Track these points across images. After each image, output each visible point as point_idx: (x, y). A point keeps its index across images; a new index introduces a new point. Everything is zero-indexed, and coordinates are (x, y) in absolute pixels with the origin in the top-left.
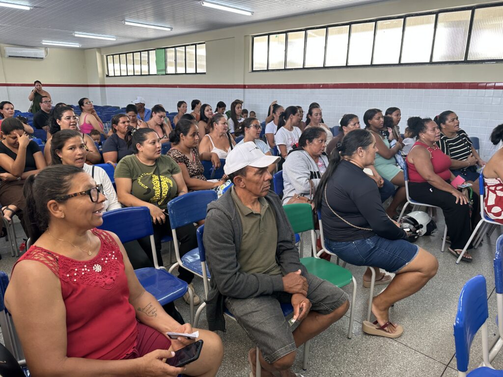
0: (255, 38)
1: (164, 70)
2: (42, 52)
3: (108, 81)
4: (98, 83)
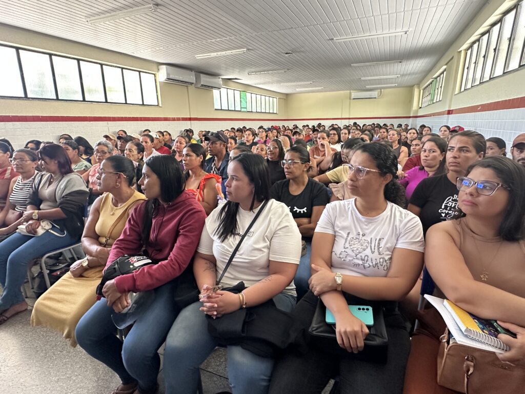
1: (433, 99)
2: (375, 94)
3: (419, 113)
4: (412, 115)
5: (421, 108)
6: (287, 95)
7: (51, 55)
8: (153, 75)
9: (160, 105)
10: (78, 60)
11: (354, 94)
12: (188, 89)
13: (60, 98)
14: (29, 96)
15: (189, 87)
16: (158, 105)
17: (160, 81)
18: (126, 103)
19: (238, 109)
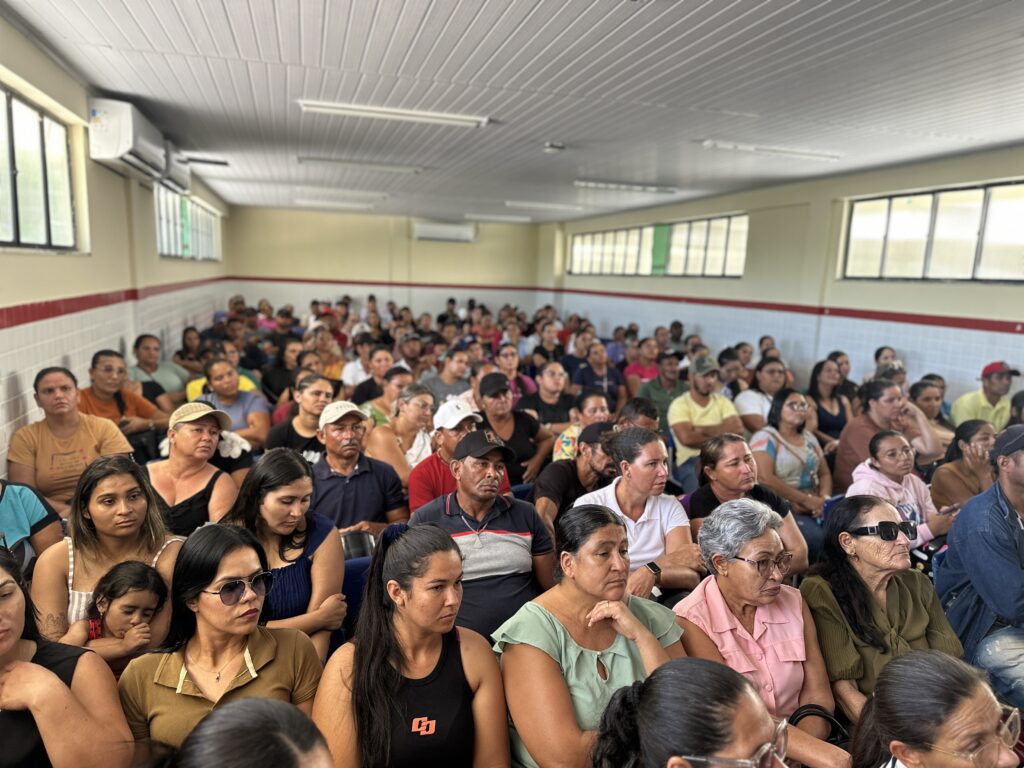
0: (858, 206)
1: (664, 266)
2: (468, 232)
3: (569, 283)
4: (551, 285)
5: (570, 273)
6: (233, 209)
11: (420, 228)
16: (74, 248)
17: (95, 155)
18: (17, 243)
19: (180, 253)
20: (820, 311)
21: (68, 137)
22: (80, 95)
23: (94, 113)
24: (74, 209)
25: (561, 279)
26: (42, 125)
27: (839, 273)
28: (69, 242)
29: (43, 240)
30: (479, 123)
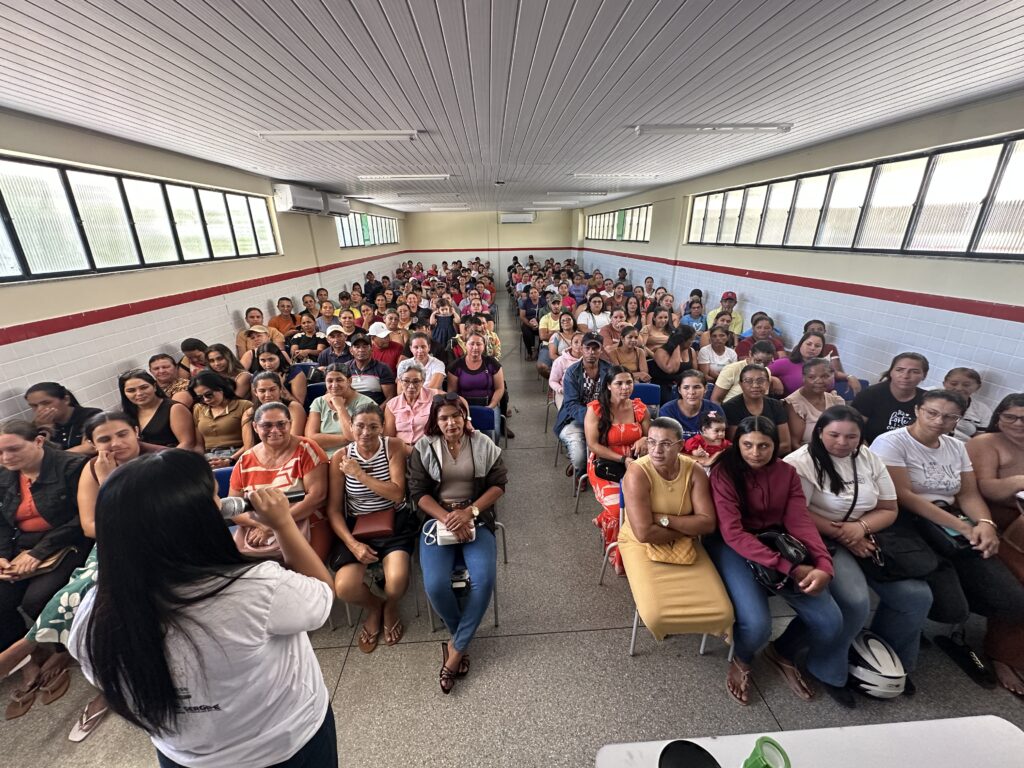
0: (697, 199)
1: (622, 235)
2: (530, 217)
3: (587, 245)
4: (577, 246)
5: (587, 238)
6: (406, 214)
7: (119, 177)
8: (263, 201)
9: (282, 252)
10: (163, 184)
11: (503, 217)
12: (309, 219)
13: (147, 262)
14: (99, 265)
15: (311, 217)
16: (277, 253)
17: (279, 210)
18: (238, 256)
19: (362, 243)
20: (675, 263)
21: (266, 202)
22: (267, 185)
23: (275, 191)
24: (274, 236)
25: (582, 242)
26: (248, 201)
27: (685, 241)
28: (274, 251)
29: (256, 252)
30: (446, 179)
